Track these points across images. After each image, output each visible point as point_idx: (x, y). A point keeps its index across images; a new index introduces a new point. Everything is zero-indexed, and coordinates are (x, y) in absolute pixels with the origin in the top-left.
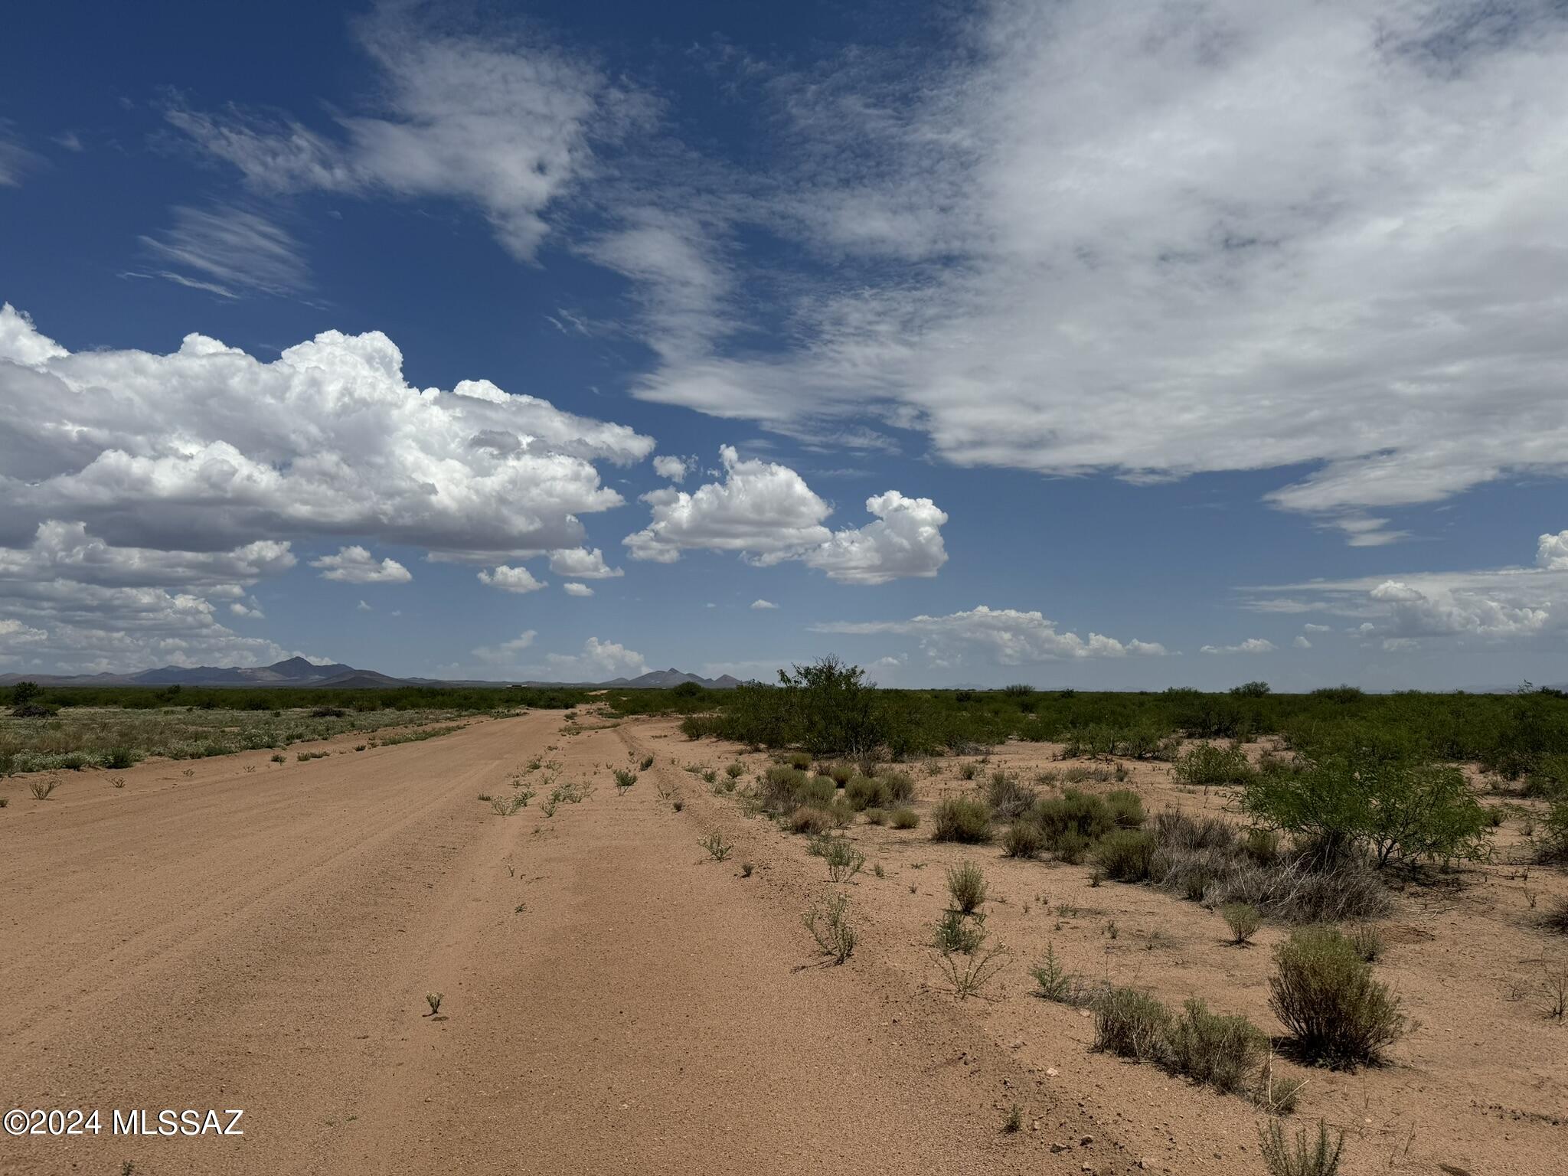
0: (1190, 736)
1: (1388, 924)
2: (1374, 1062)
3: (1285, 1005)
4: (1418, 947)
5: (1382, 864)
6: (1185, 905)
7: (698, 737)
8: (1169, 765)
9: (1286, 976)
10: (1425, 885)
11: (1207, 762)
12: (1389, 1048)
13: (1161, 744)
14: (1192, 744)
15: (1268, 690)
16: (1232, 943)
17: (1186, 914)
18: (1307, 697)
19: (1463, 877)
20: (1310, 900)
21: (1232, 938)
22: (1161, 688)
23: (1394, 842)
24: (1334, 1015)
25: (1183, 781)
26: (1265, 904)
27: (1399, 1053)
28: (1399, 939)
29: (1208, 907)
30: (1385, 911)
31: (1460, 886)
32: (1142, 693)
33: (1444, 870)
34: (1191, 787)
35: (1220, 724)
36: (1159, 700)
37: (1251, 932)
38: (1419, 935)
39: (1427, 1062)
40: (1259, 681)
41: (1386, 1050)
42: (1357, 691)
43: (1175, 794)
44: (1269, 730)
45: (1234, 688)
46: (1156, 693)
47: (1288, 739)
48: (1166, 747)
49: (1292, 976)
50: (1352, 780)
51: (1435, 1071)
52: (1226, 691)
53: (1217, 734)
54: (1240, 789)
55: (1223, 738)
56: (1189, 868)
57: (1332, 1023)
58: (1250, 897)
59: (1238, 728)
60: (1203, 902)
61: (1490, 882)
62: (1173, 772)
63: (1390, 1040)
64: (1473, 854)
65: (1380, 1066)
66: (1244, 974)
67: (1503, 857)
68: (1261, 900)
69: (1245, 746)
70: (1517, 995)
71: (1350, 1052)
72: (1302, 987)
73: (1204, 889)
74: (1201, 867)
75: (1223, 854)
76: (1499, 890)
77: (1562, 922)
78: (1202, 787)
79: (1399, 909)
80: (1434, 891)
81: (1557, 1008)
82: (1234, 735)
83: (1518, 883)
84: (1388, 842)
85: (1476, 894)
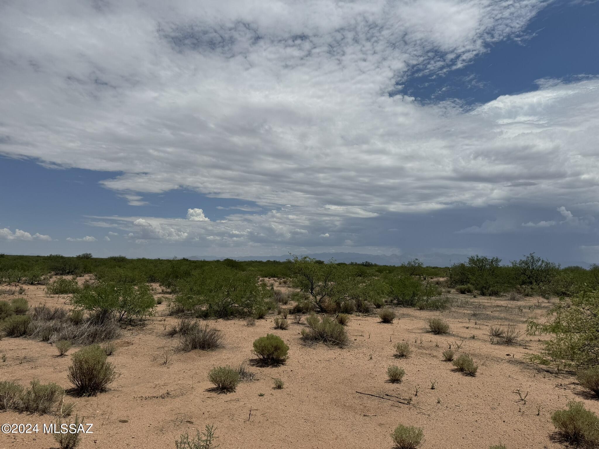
0: (56, 274)
1: (119, 341)
2: (103, 390)
3: (74, 376)
4: (127, 348)
5: (120, 320)
6: (41, 344)
8: (44, 287)
9: (75, 365)
10: (133, 326)
11: (61, 285)
12: (110, 385)
13: (42, 278)
14: (56, 278)
15: (92, 256)
16: (58, 356)
17: (41, 347)
18: (106, 259)
19: (146, 322)
20: (92, 336)
21: (59, 354)
22: (46, 254)
23: (125, 312)
24: (92, 376)
25: (49, 293)
26: (74, 339)
27: (113, 386)
28: (122, 346)
29: (51, 343)
30: (119, 336)
31: (144, 325)
32: (38, 256)
33: (140, 321)
34: (52, 295)
35: (70, 269)
36: (45, 259)
37: (66, 351)
38: (128, 343)
39: (122, 387)
40: (88, 253)
42: (125, 258)
43: (45, 298)
44: (90, 272)
45: (78, 255)
46: (44, 256)
47: (96, 276)
48: (44, 279)
49: (78, 365)
50: (114, 290)
51: (124, 389)
52: (75, 256)
53: (68, 273)
54: (71, 295)
55: (70, 275)
56: (45, 328)
57: (90, 380)
58: (69, 337)
59: (77, 271)
60: (49, 342)
61: (154, 323)
62: (46, 289)
63: (110, 382)
64: (150, 314)
65: (106, 391)
66: (61, 367)
67: (160, 314)
68: (73, 338)
69: (78, 278)
70: (155, 359)
71: (96, 389)
72: (81, 368)
73: (50, 336)
74: (49, 327)
75: (61, 322)
76: (156, 325)
77: (172, 334)
78: (57, 295)
79: (124, 336)
80: (135, 328)
81: (165, 361)
82: (76, 274)
83: (163, 322)
84: (123, 312)
85: (149, 327)
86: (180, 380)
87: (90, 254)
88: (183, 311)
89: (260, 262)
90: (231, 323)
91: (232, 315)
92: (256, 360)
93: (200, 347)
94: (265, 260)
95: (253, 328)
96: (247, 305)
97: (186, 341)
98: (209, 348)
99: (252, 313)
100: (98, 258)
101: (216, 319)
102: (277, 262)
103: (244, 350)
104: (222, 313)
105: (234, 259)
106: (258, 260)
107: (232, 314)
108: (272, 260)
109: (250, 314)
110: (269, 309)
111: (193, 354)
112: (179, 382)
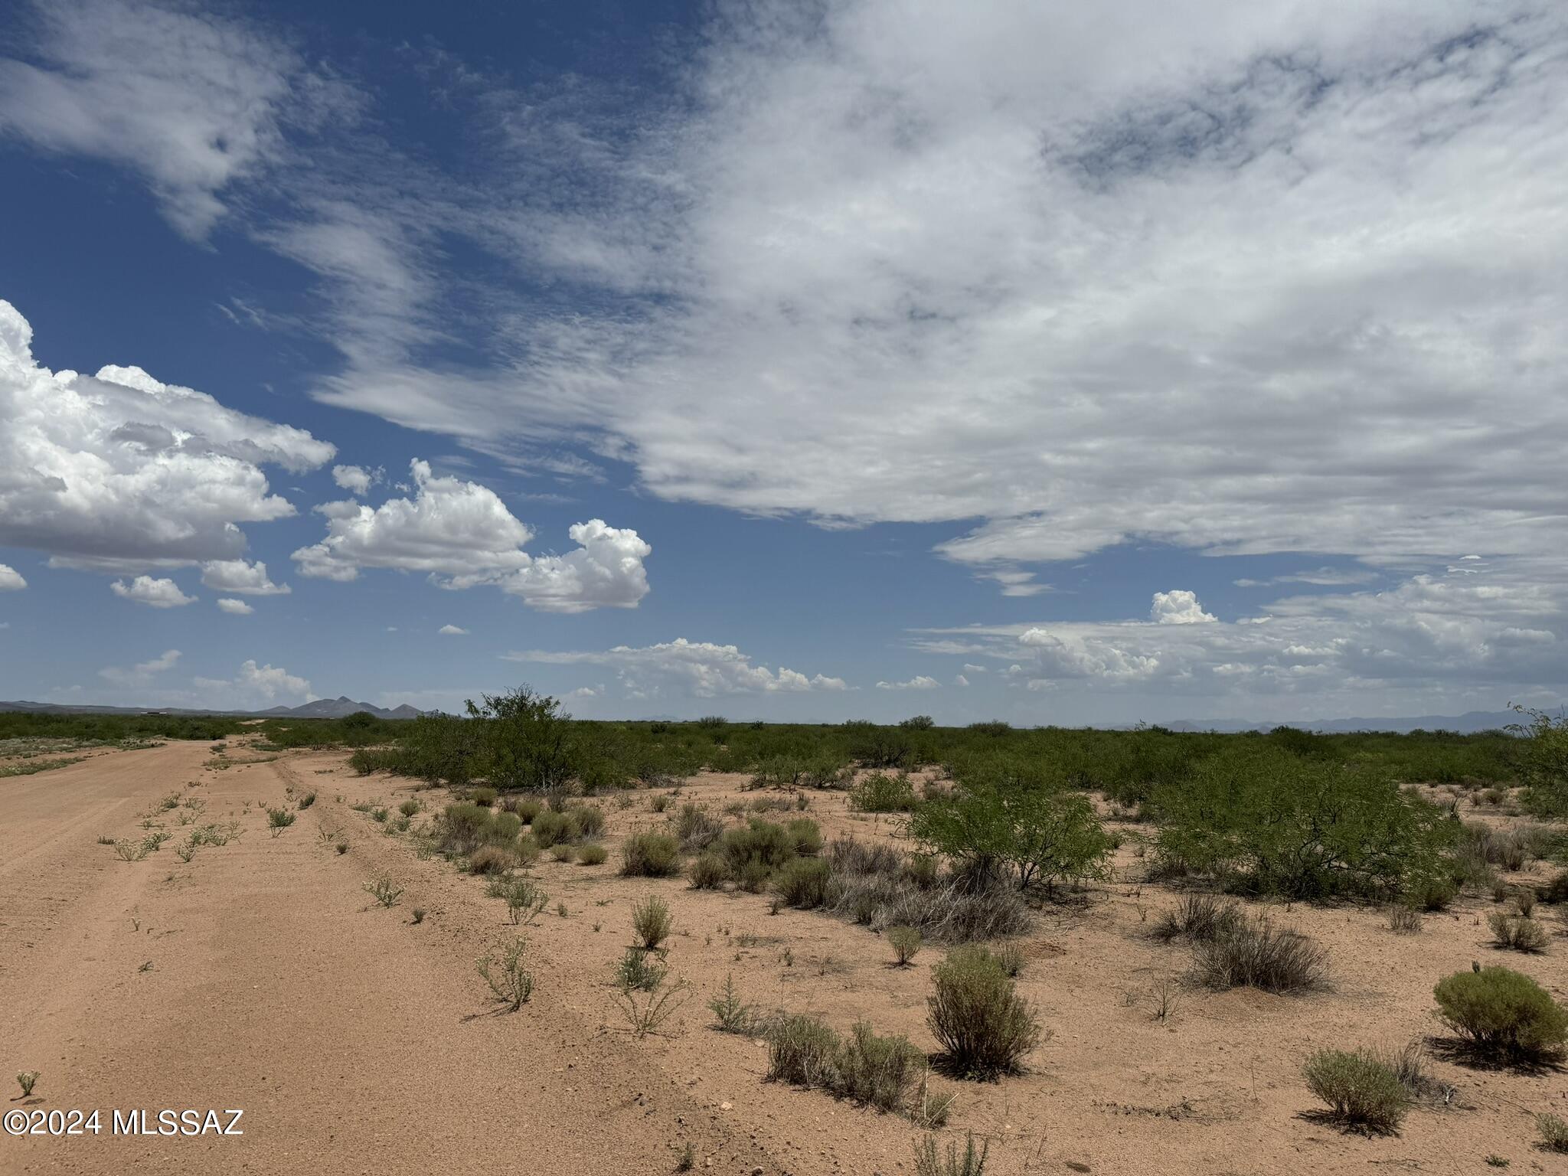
0: (864, 766)
1: (1029, 941)
2: (1013, 1071)
3: (941, 1023)
4: (1052, 962)
5: (1025, 884)
6: (854, 929)
7: (369, 772)
8: (845, 794)
9: (942, 995)
10: (1059, 904)
11: (878, 791)
12: (1026, 1057)
13: (839, 773)
14: (866, 773)
15: (932, 723)
16: (895, 965)
17: (857, 938)
18: (964, 731)
19: (1089, 895)
20: (964, 920)
21: (896, 959)
22: (840, 720)
23: (1035, 865)
24: (983, 1029)
25: (856, 808)
26: (924, 925)
27: (1035, 1061)
28: (1037, 955)
29: (875, 930)
30: (1026, 929)
31: (1086, 904)
32: (824, 726)
33: (1075, 890)
34: (863, 815)
35: (890, 755)
36: (838, 732)
37: (912, 953)
38: (1054, 950)
39: (1057, 1068)
40: (924, 715)
41: (1025, 1059)
42: (1006, 726)
43: (850, 821)
44: (932, 761)
45: (903, 721)
46: (836, 725)
47: (947, 770)
48: (843, 777)
49: (947, 994)
50: (1001, 807)
51: (1064, 1076)
52: (897, 724)
53: (887, 764)
54: (907, 816)
55: (892, 768)
56: (859, 893)
57: (979, 1038)
58: (913, 920)
59: (905, 758)
60: (872, 926)
61: (1110, 900)
62: (848, 800)
63: (1027, 1050)
64: (1098, 875)
65: (1019, 1074)
66: (906, 994)
67: (1121, 876)
68: (922, 922)
69: (911, 775)
70: (1130, 1001)
71: (995, 1063)
72: (955, 1005)
73: (872, 913)
74: (870, 892)
75: (890, 879)
76: (1118, 906)
77: (1166, 934)
78: (874, 815)
79: (1038, 927)
80: (1066, 909)
81: (1161, 1013)
82: (902, 765)
83: (1132, 899)
84: (1030, 865)
85: (1100, 910)
86: (1212, 1071)
87: (928, 719)
88: (1182, 872)
89: (1391, 737)
90: (1338, 917)
91: (1333, 893)
92: (1450, 1041)
93: (1257, 981)
94: (1404, 730)
95: (1416, 938)
96: (1382, 867)
97: (1212, 959)
98: (1284, 986)
99: (1402, 893)
100: (947, 729)
101: (1285, 902)
102: (1447, 734)
103: (1401, 1004)
104: (1301, 885)
105: (1304, 728)
106: (1382, 729)
107: (1334, 889)
108: (1430, 728)
109: (1393, 895)
110: (1459, 882)
111: (1237, 998)
112: (1212, 1077)
